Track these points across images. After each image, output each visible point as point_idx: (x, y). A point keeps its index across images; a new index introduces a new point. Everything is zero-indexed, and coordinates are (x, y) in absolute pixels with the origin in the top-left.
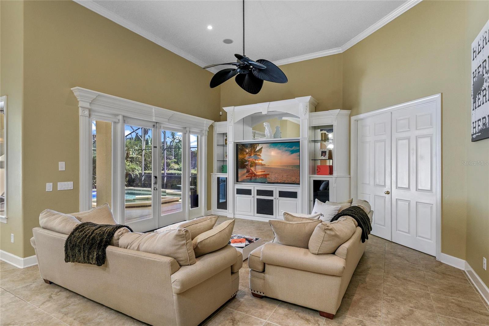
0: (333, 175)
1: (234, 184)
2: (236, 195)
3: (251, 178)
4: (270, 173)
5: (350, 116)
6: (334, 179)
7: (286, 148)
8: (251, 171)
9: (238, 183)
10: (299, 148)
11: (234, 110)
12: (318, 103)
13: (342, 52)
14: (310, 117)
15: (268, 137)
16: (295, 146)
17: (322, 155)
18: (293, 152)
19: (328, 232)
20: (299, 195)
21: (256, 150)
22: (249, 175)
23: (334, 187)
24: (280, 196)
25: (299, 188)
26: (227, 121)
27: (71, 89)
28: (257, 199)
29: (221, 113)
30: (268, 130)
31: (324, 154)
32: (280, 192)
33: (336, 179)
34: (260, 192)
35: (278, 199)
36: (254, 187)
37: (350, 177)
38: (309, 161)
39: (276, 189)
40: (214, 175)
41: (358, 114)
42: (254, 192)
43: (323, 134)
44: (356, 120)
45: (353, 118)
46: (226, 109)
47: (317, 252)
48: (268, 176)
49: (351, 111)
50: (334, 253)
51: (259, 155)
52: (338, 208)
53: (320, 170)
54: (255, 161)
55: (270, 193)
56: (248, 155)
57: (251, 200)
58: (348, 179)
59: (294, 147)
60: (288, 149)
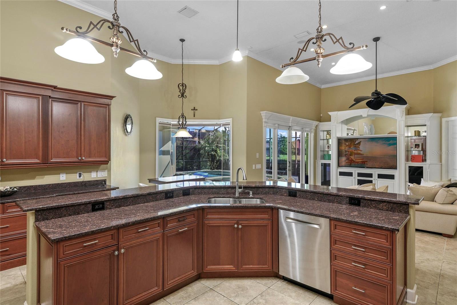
0: (427, 162)
1: (337, 168)
2: (339, 176)
3: (350, 164)
4: (368, 161)
5: (441, 118)
6: (427, 166)
7: (384, 142)
8: (350, 159)
9: (339, 167)
10: (396, 142)
11: (337, 114)
12: (411, 107)
13: (433, 69)
14: (406, 118)
15: (366, 134)
16: (393, 140)
17: (415, 147)
18: (390, 145)
19: (449, 192)
20: (396, 177)
21: (355, 143)
22: (348, 162)
23: (428, 172)
24: (378, 178)
25: (397, 172)
26: (331, 121)
27: (261, 112)
28: (358, 180)
29: (321, 115)
30: (367, 129)
31: (417, 146)
32: (378, 175)
33: (429, 166)
34: (360, 175)
35: (377, 180)
36: (355, 171)
37: (442, 164)
38: (405, 152)
39: (376, 172)
40: (318, 162)
41: (449, 116)
42: (355, 174)
43: (417, 132)
44: (447, 121)
45: (444, 120)
46: (330, 113)
47: (442, 203)
48: (366, 163)
49: (442, 114)
50: (452, 204)
51: (359, 147)
52: (442, 184)
53: (414, 159)
54: (354, 151)
55: (370, 175)
56: (347, 147)
57: (352, 180)
58: (440, 165)
59: (391, 141)
60: (385, 143)
